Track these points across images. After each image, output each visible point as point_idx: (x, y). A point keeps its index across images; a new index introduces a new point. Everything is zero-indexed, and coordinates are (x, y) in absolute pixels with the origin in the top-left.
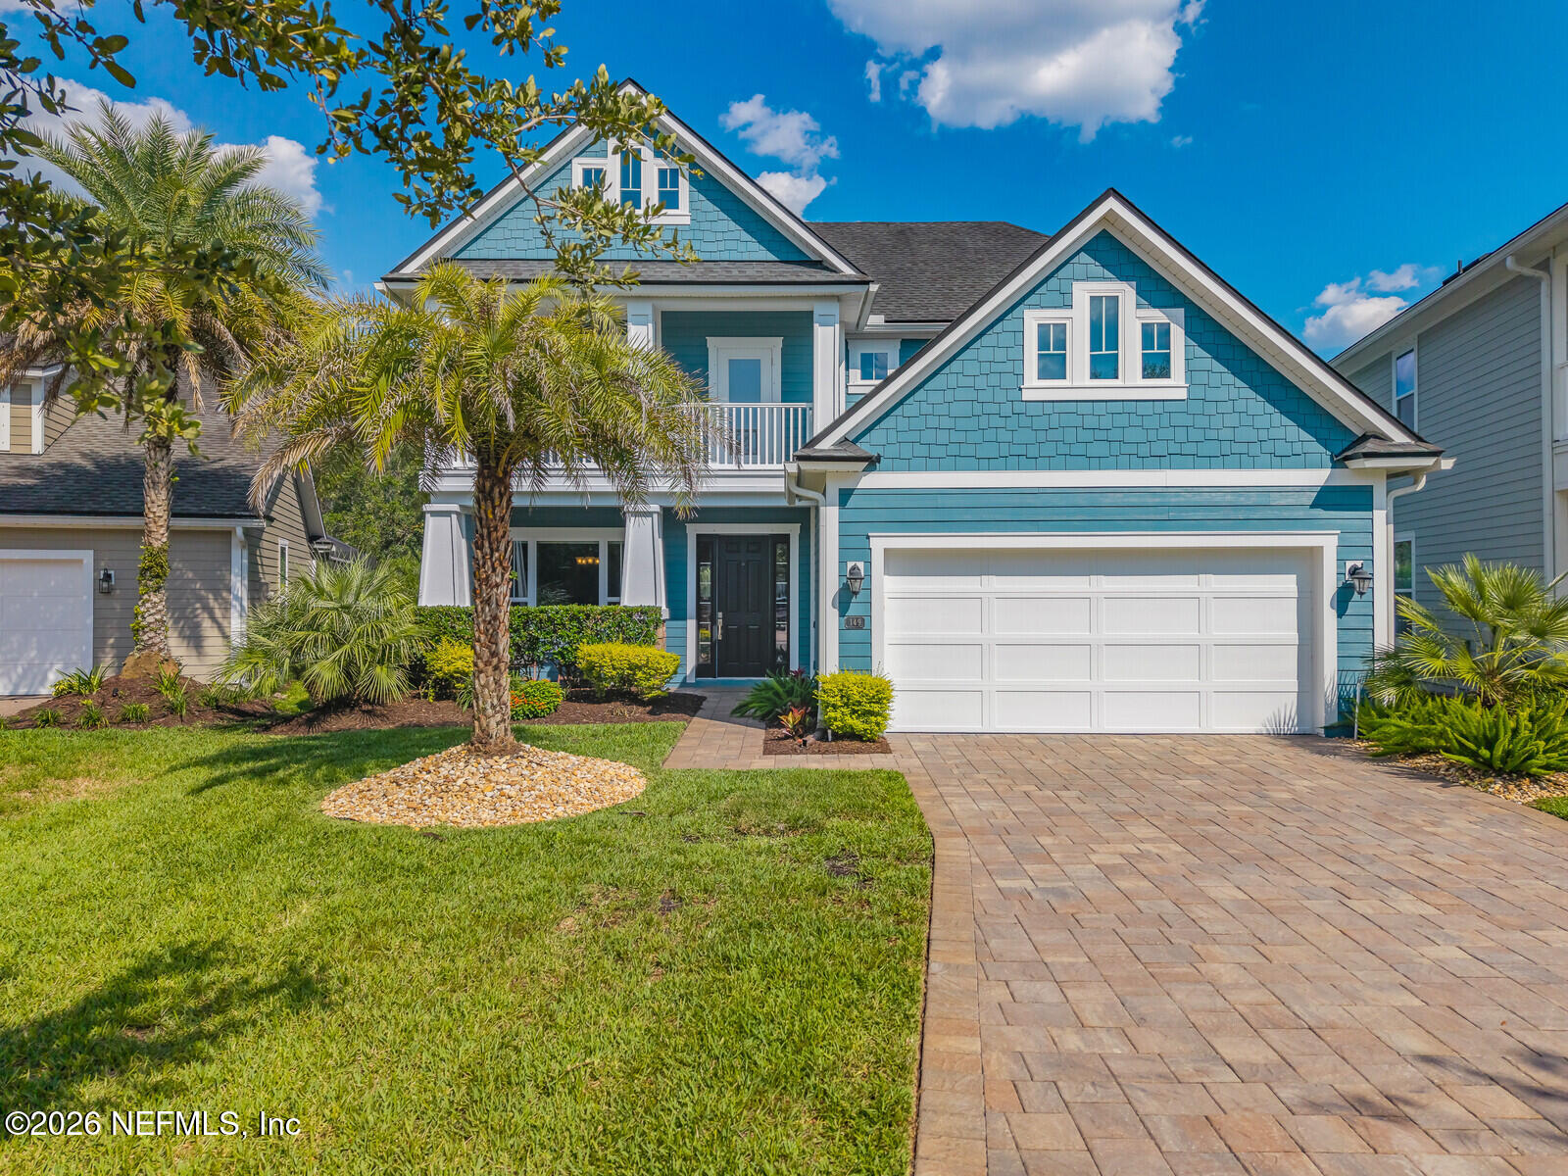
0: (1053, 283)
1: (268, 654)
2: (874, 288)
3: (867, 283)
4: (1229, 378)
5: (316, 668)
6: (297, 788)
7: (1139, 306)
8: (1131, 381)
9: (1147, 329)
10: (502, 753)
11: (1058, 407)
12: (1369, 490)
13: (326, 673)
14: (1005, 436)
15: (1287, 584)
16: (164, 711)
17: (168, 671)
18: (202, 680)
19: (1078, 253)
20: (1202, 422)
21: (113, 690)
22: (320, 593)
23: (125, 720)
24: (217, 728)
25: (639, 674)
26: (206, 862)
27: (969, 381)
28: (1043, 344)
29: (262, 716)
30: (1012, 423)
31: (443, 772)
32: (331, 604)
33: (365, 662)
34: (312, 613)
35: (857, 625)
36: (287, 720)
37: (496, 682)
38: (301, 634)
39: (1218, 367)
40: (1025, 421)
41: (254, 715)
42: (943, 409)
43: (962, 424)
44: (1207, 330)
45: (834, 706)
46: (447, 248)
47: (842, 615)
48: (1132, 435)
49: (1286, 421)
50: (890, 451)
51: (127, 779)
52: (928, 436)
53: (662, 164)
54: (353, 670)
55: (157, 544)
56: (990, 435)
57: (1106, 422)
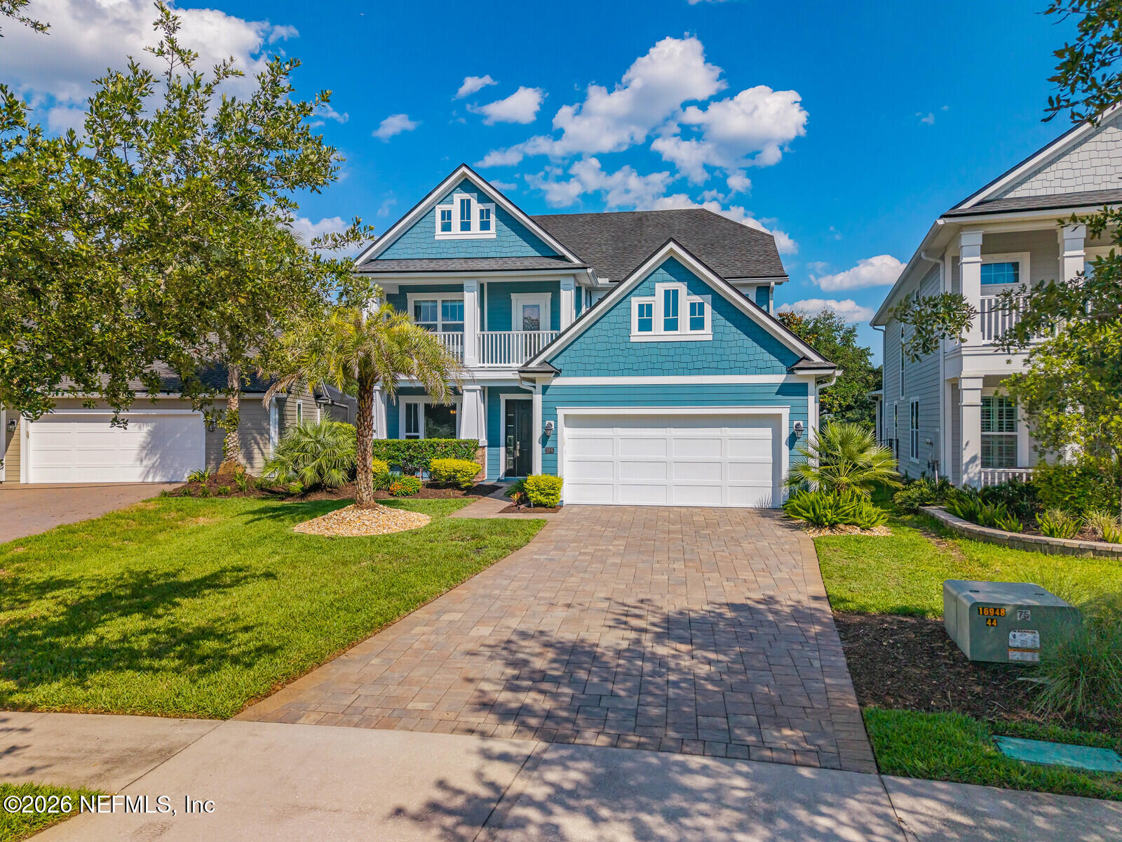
0: (646, 284)
1: (283, 463)
2: (589, 271)
3: (586, 268)
4: (734, 329)
5: (304, 471)
6: (286, 523)
7: (688, 294)
8: (685, 332)
9: (693, 305)
10: (367, 508)
11: (648, 345)
12: (806, 385)
13: (309, 473)
14: (621, 359)
15: (767, 432)
16: (237, 490)
17: (239, 471)
18: (254, 475)
19: (658, 268)
20: (720, 351)
21: (214, 479)
22: (306, 434)
23: (220, 494)
24: (259, 499)
25: (459, 475)
26: (246, 545)
27: (605, 333)
28: (641, 314)
29: (282, 493)
30: (626, 353)
31: (342, 515)
32: (311, 440)
33: (327, 467)
34: (302, 445)
35: (551, 452)
36: (292, 495)
37: (366, 478)
38: (296, 454)
39: (728, 324)
40: (632, 352)
41: (278, 493)
42: (591, 347)
43: (601, 354)
44: (722, 305)
45: (533, 491)
46: (373, 254)
47: (543, 447)
48: (684, 358)
49: (763, 351)
50: (567, 367)
51: (219, 518)
52: (585, 360)
53: (481, 206)
54: (322, 472)
55: (234, 409)
56: (615, 359)
57: (672, 352)
